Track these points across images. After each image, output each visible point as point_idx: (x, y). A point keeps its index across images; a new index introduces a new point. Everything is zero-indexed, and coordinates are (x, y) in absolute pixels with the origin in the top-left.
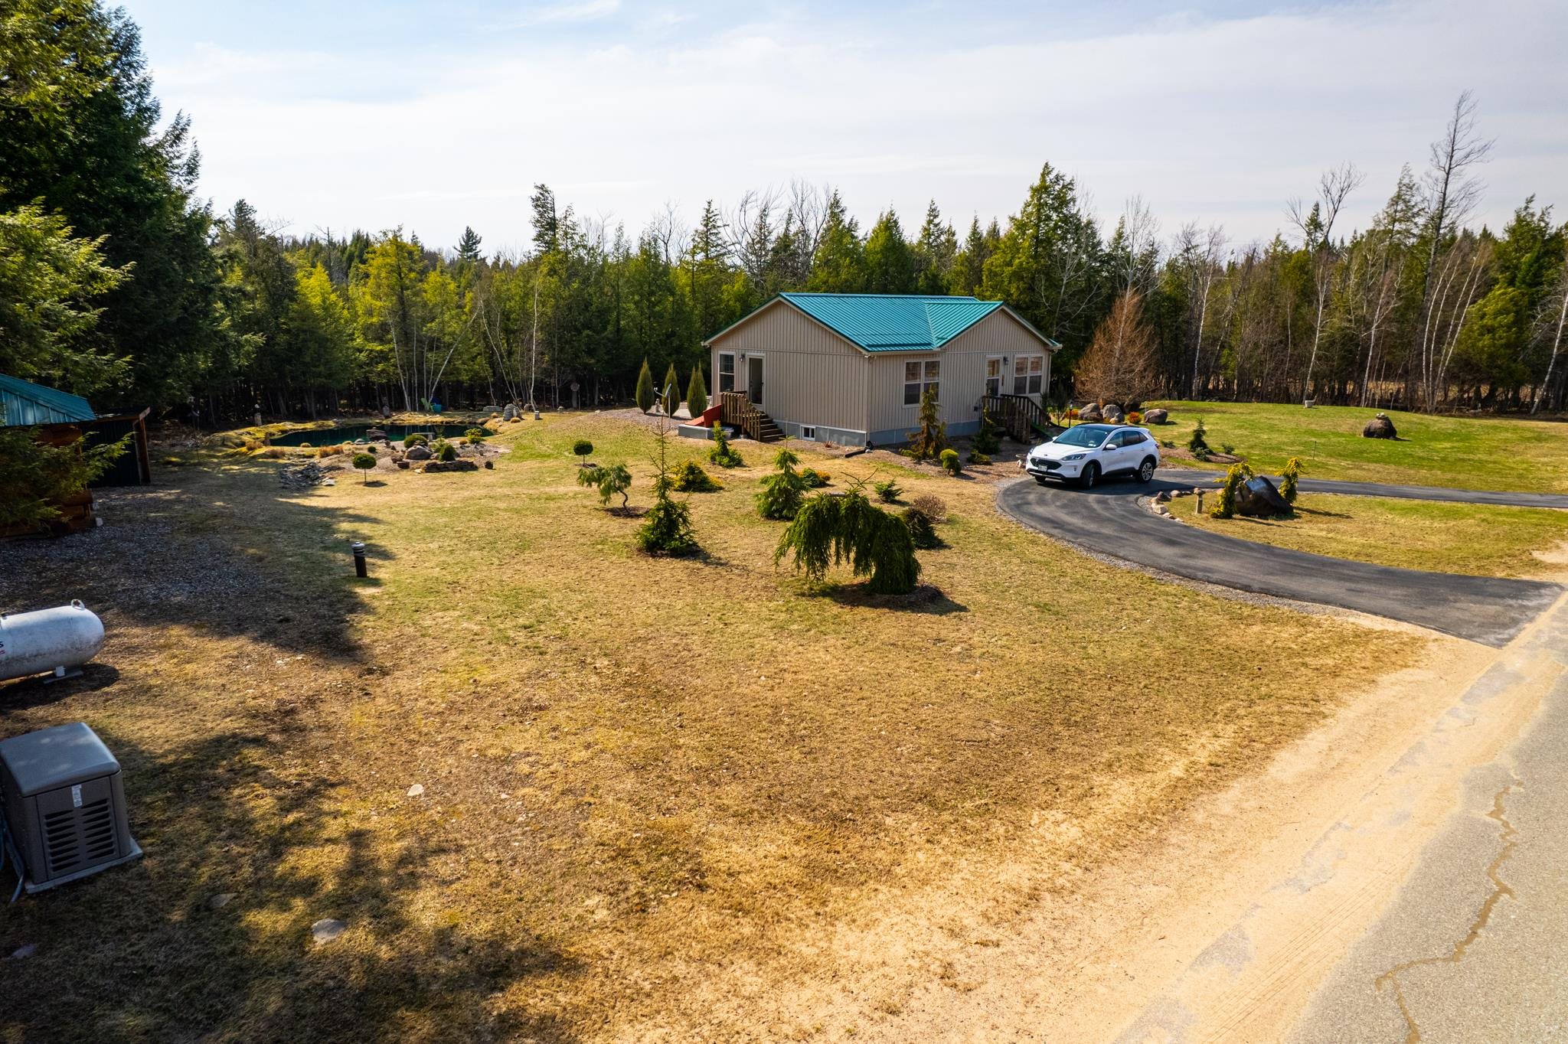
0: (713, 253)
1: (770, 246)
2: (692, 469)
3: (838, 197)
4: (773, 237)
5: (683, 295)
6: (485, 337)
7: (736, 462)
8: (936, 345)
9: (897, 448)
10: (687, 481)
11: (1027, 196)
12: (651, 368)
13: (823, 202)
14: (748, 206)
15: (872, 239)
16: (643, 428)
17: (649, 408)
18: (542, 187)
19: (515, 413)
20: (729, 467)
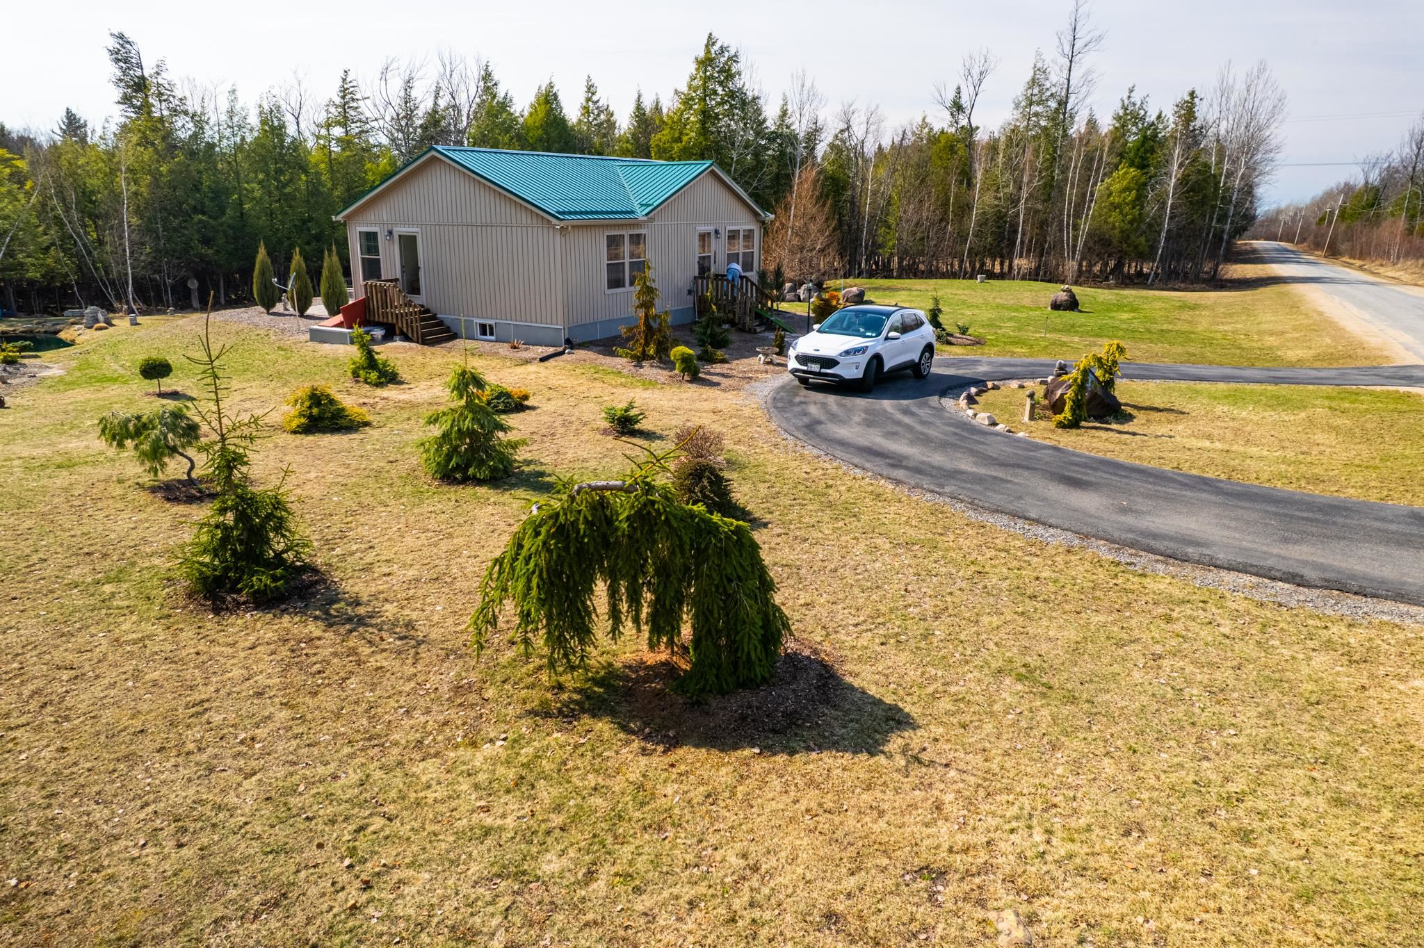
0: (355, 129)
1: (418, 122)
2: (316, 398)
3: (490, 69)
4: (420, 112)
5: (318, 174)
6: (61, 225)
7: (389, 378)
8: (641, 213)
9: (607, 345)
10: (310, 417)
11: (692, 68)
12: (270, 253)
13: (474, 74)
14: (389, 75)
15: (531, 114)
16: (263, 333)
17: (274, 305)
18: (121, 36)
19: (101, 317)
20: (379, 385)
